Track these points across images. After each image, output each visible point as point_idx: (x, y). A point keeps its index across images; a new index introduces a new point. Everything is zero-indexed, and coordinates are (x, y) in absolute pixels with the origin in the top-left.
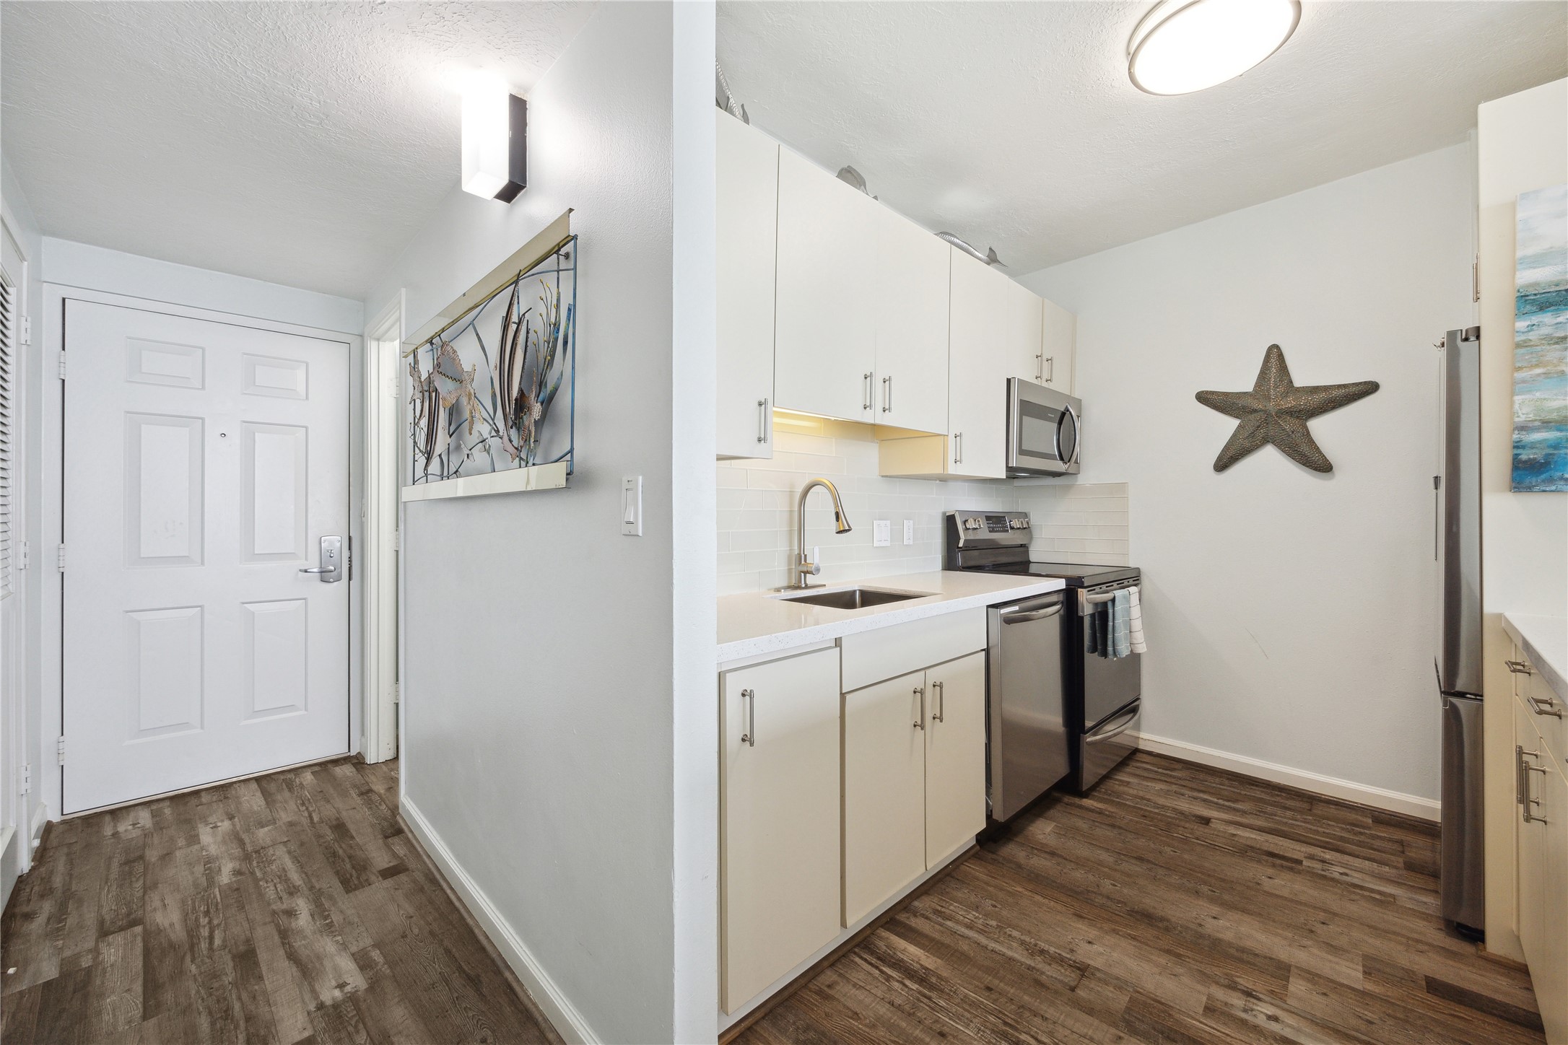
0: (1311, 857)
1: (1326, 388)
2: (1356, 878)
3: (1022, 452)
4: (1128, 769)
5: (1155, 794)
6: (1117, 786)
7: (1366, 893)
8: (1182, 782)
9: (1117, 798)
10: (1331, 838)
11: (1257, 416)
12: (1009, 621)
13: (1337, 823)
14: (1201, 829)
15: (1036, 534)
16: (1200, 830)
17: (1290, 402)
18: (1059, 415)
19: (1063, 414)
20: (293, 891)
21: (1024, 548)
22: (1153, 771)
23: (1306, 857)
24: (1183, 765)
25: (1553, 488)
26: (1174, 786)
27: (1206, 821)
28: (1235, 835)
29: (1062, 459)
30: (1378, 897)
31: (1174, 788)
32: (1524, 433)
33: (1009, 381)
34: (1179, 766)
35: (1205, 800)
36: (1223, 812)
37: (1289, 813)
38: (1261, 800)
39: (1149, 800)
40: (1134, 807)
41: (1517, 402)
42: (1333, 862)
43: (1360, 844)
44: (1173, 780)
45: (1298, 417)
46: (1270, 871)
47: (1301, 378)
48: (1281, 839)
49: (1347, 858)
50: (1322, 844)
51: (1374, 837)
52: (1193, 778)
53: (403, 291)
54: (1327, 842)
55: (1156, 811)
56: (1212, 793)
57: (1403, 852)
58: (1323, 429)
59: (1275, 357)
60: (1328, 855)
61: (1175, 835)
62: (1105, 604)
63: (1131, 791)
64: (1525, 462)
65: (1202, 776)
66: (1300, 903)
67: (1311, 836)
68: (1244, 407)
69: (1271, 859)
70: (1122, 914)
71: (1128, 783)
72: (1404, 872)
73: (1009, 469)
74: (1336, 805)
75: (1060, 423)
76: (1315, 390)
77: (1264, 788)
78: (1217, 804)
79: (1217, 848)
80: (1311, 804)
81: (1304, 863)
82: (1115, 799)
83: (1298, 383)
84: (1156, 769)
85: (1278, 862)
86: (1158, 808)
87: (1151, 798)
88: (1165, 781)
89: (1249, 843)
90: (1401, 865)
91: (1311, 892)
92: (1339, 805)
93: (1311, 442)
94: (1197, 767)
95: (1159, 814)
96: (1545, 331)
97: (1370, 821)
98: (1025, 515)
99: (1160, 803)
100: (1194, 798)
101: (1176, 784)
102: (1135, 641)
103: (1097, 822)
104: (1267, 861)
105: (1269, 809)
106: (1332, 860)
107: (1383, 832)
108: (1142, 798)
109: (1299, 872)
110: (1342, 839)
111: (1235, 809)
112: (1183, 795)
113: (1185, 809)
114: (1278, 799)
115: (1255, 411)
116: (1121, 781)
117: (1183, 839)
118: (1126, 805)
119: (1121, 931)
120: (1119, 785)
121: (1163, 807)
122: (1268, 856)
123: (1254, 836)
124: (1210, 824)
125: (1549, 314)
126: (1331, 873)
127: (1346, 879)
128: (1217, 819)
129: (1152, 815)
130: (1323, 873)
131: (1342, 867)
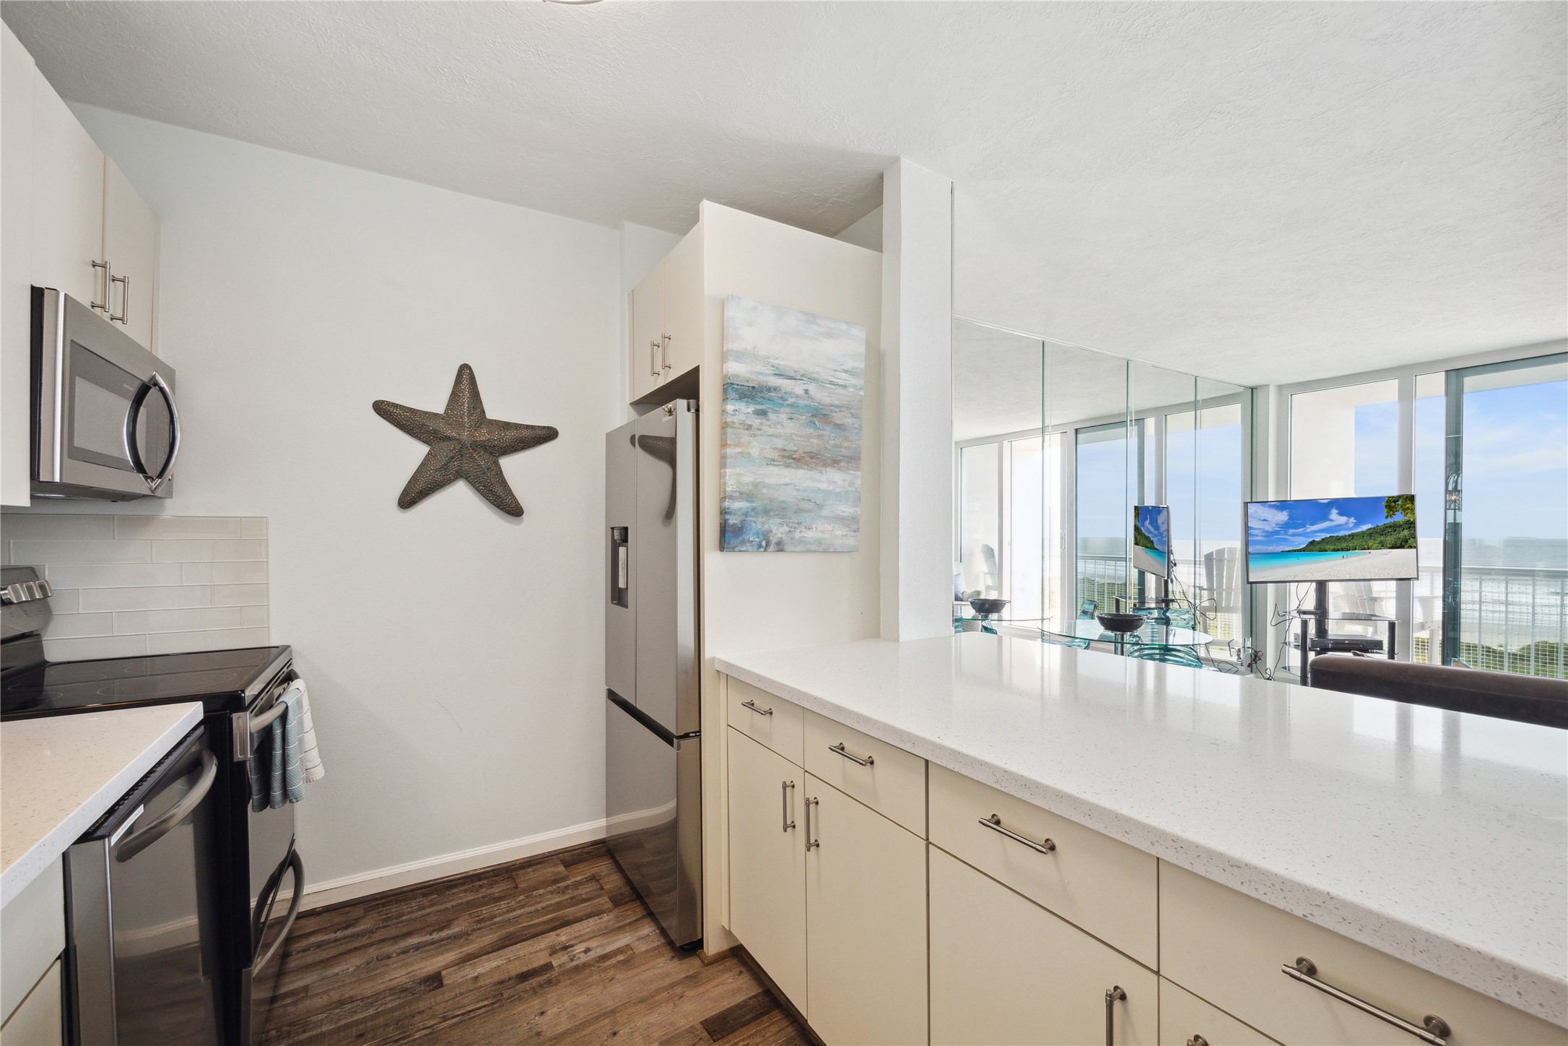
0: (554, 951)
1: (517, 426)
2: (600, 947)
3: (73, 452)
5: (355, 982)
6: (290, 1009)
7: (614, 961)
8: (377, 937)
9: (304, 1032)
10: (554, 911)
11: (452, 445)
12: (125, 853)
13: (544, 888)
14: (439, 999)
15: (57, 605)
16: (439, 1001)
17: (483, 435)
18: (137, 385)
19: (145, 387)
21: (32, 638)
22: (329, 942)
23: (551, 955)
24: (362, 906)
25: (744, 549)
26: (371, 950)
27: (435, 980)
28: (477, 977)
30: (621, 958)
31: (372, 952)
32: (731, 501)
33: (37, 295)
34: (358, 912)
35: (418, 947)
36: (448, 951)
37: (503, 904)
38: (470, 905)
39: (351, 1000)
40: (338, 1030)
41: (728, 474)
42: (572, 943)
43: (574, 902)
44: (365, 941)
45: (491, 453)
46: (536, 1004)
47: (493, 411)
48: (518, 946)
49: (577, 927)
50: (549, 926)
51: (577, 885)
52: (386, 920)
54: (552, 920)
55: (372, 1011)
56: (421, 929)
57: (602, 888)
58: (512, 466)
59: (465, 377)
60: (563, 936)
61: (417, 1036)
62: (270, 729)
63: (319, 1002)
64: (732, 526)
65: (394, 909)
66: (584, 1025)
67: (537, 921)
68: (435, 432)
69: (526, 985)
71: (306, 989)
72: (616, 912)
73: (38, 484)
74: (530, 866)
75: (138, 402)
76: (507, 426)
77: (464, 884)
78: (433, 943)
79: (472, 1015)
80: (511, 878)
81: (555, 964)
82: (302, 1037)
83: (490, 415)
84: (333, 936)
85: (534, 982)
86: (371, 1004)
87: (352, 993)
88: (350, 951)
89: (496, 978)
90: (610, 905)
91: (582, 999)
92: (535, 864)
93: (504, 483)
94: (383, 898)
95: (377, 1015)
96: (742, 417)
97: (561, 868)
99: (369, 993)
100: (403, 953)
101: (371, 945)
102: (310, 765)
104: (526, 991)
105: (485, 911)
106: (570, 940)
107: (579, 874)
108: (341, 1003)
109: (558, 982)
110: (559, 906)
111: (455, 937)
112: (389, 957)
113: (404, 980)
114: (484, 892)
115: (448, 438)
116: (293, 993)
117: (431, 1034)
118: (323, 1035)
120: (294, 1003)
121: (377, 996)
122: (522, 982)
123: (494, 964)
124: (445, 982)
125: (744, 404)
126: (579, 958)
127: (592, 955)
128: (446, 967)
129: (369, 1024)
130: (574, 963)
131: (580, 942)
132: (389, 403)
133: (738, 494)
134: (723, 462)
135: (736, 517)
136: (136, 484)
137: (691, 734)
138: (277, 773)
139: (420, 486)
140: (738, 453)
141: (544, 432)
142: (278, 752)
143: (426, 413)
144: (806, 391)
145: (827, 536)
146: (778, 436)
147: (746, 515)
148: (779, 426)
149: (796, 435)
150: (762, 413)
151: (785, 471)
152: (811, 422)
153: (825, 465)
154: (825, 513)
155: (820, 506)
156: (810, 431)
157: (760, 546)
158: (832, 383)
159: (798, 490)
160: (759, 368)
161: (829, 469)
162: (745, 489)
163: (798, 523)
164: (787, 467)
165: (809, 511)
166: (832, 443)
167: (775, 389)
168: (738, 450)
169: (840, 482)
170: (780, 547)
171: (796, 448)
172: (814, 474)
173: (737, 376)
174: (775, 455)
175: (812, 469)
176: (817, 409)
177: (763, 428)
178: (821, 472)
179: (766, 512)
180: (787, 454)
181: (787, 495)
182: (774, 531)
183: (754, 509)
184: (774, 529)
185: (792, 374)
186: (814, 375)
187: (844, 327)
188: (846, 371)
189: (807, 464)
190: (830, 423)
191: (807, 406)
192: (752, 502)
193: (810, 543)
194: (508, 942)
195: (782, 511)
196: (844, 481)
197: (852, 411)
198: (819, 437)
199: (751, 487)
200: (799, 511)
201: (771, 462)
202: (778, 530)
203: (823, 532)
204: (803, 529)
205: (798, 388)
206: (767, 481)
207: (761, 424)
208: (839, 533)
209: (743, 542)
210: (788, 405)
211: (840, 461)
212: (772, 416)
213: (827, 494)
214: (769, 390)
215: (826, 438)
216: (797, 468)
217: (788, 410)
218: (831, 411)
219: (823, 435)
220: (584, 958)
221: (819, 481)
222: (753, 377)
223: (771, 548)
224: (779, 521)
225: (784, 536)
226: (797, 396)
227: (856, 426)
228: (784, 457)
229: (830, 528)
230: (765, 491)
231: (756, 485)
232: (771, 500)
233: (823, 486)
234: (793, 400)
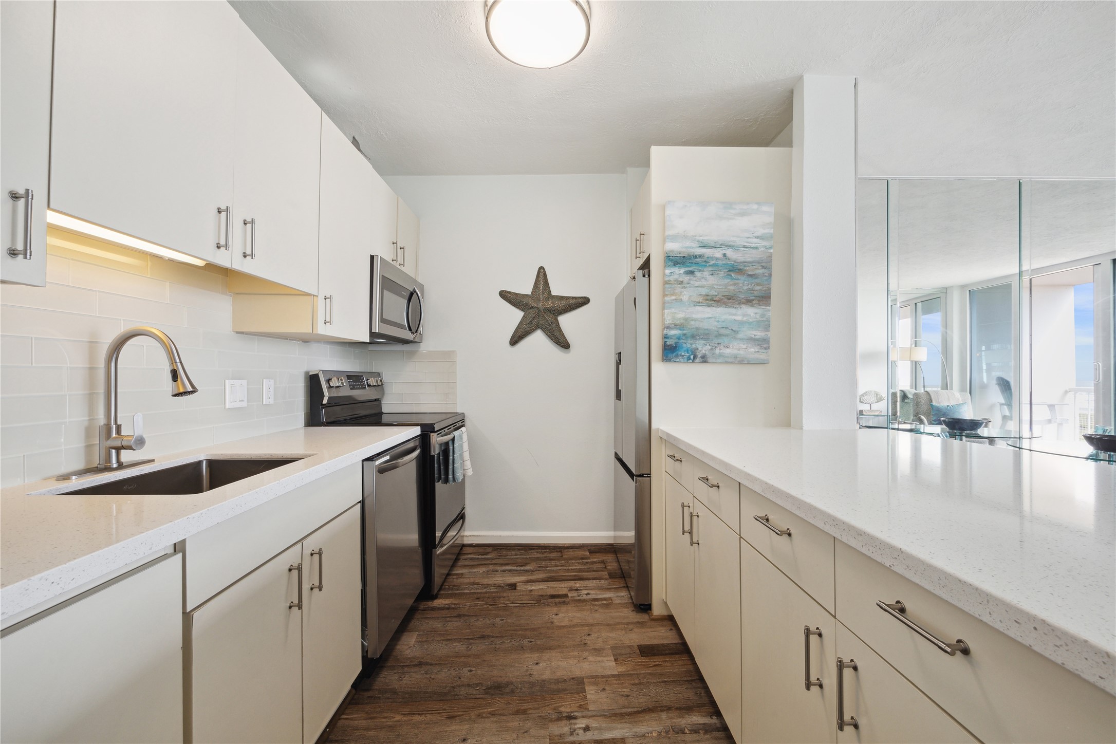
0: (571, 590)
1: (567, 298)
2: (594, 594)
3: (383, 321)
4: (460, 563)
5: (481, 577)
6: (455, 580)
7: (600, 603)
8: (494, 562)
9: (458, 590)
10: (577, 572)
11: (533, 311)
12: (382, 470)
13: (576, 560)
14: (513, 594)
15: (387, 389)
16: (512, 595)
17: (549, 304)
18: (409, 293)
19: (412, 294)
21: (378, 401)
22: (474, 559)
23: (569, 591)
24: (492, 548)
25: (678, 360)
26: (491, 566)
27: (513, 586)
28: (531, 590)
29: (410, 329)
30: (604, 602)
31: (491, 567)
32: (668, 330)
33: (372, 257)
34: (489, 549)
35: (510, 571)
36: (522, 576)
37: (553, 563)
38: (538, 559)
39: (478, 584)
40: (470, 594)
41: (666, 313)
42: (581, 588)
43: (589, 570)
44: (489, 562)
45: (554, 314)
46: (555, 610)
47: (555, 291)
48: (554, 582)
49: (586, 582)
50: (573, 578)
51: (593, 563)
52: (500, 556)
54: (575, 576)
55: (484, 590)
56: (513, 563)
57: (606, 568)
58: (566, 321)
59: (542, 274)
60: (578, 584)
61: (500, 606)
62: (447, 444)
63: (466, 581)
65: (504, 552)
66: (575, 626)
67: (567, 574)
68: (526, 304)
69: (553, 600)
70: (481, 696)
71: (462, 574)
72: (610, 580)
73: (372, 335)
74: (572, 548)
75: (409, 300)
76: (562, 298)
77: (538, 549)
78: (517, 571)
79: (525, 605)
80: (561, 551)
81: (569, 595)
82: (456, 592)
83: (554, 293)
84: (477, 557)
85: (557, 600)
86: (485, 588)
87: (479, 581)
88: (482, 564)
89: (540, 593)
90: (607, 577)
91: (578, 615)
92: (574, 548)
93: (560, 330)
94: (501, 546)
95: (486, 593)
96: (676, 277)
97: (587, 553)
98: (379, 375)
99: (485, 583)
100: (503, 571)
101: (491, 564)
102: (466, 468)
103: (448, 617)
104: (552, 603)
105: (544, 563)
106: (580, 587)
107: (595, 558)
108: (474, 584)
109: (568, 603)
110: (580, 570)
111: (527, 571)
112: (497, 571)
113: (500, 582)
114: (546, 555)
115: (532, 307)
116: (457, 574)
117: (505, 607)
118: (464, 593)
119: (484, 713)
120: (457, 578)
121: (488, 585)
122: (552, 599)
123: (541, 587)
124: (518, 588)
125: (677, 268)
126: (582, 596)
127: (589, 597)
128: (519, 582)
129: (482, 595)
130: (579, 598)
131: (585, 589)
132: (506, 292)
133: (673, 326)
134: (664, 306)
135: (672, 340)
136: (408, 335)
137: (645, 475)
138: (451, 467)
139: (519, 334)
140: (673, 300)
141: (582, 300)
142: (451, 457)
143: (523, 295)
144: (724, 255)
145: (742, 352)
146: (703, 287)
147: (679, 338)
148: (703, 280)
149: (717, 285)
150: (692, 273)
151: (708, 309)
152: (728, 275)
153: (740, 303)
154: (740, 336)
155: (736, 332)
156: (727, 281)
157: (689, 359)
158: (745, 247)
159: (718, 321)
160: (688, 244)
161: (743, 306)
162: (678, 322)
163: (718, 344)
164: (709, 306)
165: (726, 335)
166: (745, 288)
167: (700, 256)
168: (674, 297)
169: (752, 315)
170: (704, 359)
171: (716, 294)
172: (732, 310)
173: (672, 251)
174: (700, 299)
175: (728, 307)
176: (733, 266)
177: (691, 282)
178: (736, 308)
179: (693, 337)
180: (709, 298)
181: (712, 325)
182: (700, 349)
183: (684, 335)
184: (700, 347)
185: (713, 244)
186: (730, 243)
187: (755, 207)
188: (757, 237)
189: (725, 303)
190: (744, 274)
191: (724, 264)
192: (684, 330)
193: (728, 357)
194: (550, 580)
195: (706, 336)
196: (756, 313)
197: (763, 264)
198: (735, 284)
199: (682, 321)
200: (719, 335)
201: (698, 304)
202: (702, 348)
203: (739, 350)
204: (722, 347)
205: (718, 254)
206: (694, 316)
207: (690, 280)
208: (752, 350)
209: (677, 356)
210: (710, 266)
211: (753, 300)
212: (698, 274)
213: (742, 323)
214: (696, 257)
215: (741, 285)
216: (717, 306)
217: (710, 269)
218: (745, 266)
219: (737, 283)
220: (585, 597)
221: (735, 315)
222: (684, 250)
223: (697, 360)
224: (703, 342)
225: (707, 352)
226: (717, 259)
227: (766, 274)
228: (707, 300)
229: (744, 347)
230: (692, 323)
231: (686, 319)
232: (698, 329)
233: (739, 318)
234: (714, 262)
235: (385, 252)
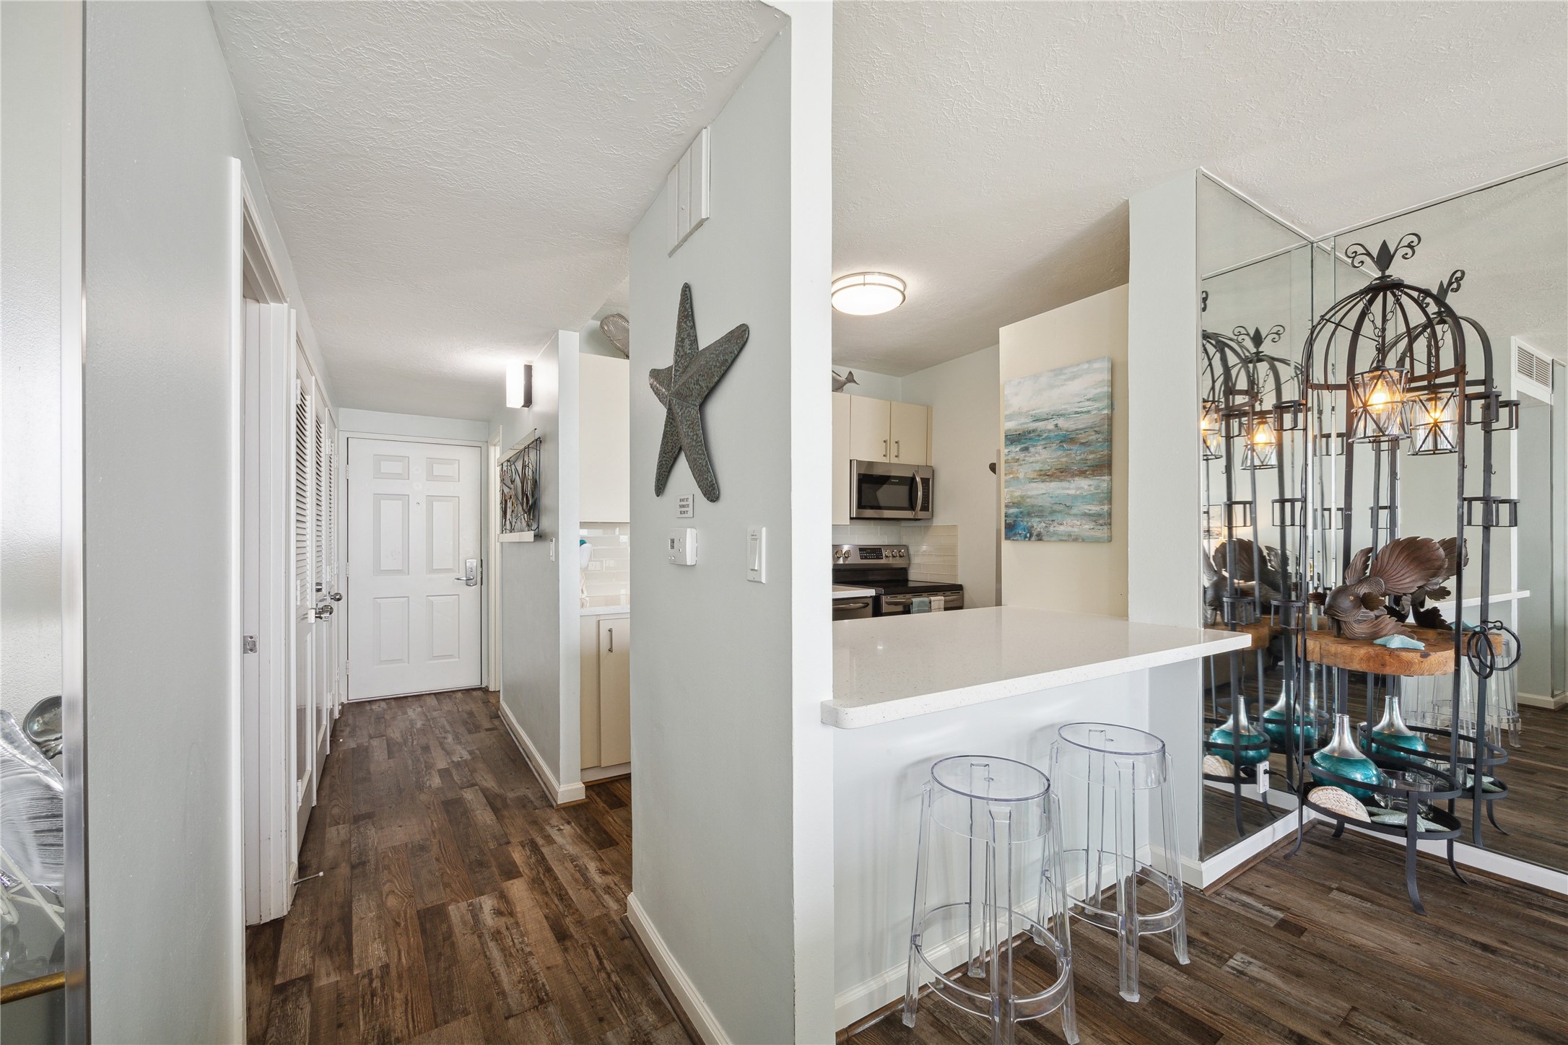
3: (863, 507)
15: (912, 560)
18: (909, 480)
19: (913, 479)
20: (446, 732)
21: (906, 570)
53: (501, 426)
75: (911, 485)
96: (1013, 455)
98: (906, 547)
144: (1056, 426)
145: (1076, 530)
146: (1037, 462)
147: (1017, 517)
148: (1037, 455)
149: (1050, 458)
150: (1026, 449)
151: (1042, 485)
152: (1061, 446)
153: (1073, 475)
154: (1074, 511)
155: (1069, 507)
156: (1060, 453)
157: (1026, 537)
158: (1077, 413)
159: (1052, 497)
160: (1023, 420)
161: (1076, 479)
162: (1016, 501)
163: (1052, 521)
164: (1043, 482)
165: (1060, 512)
166: (1078, 458)
167: (1034, 431)
168: (1011, 476)
169: (1086, 487)
170: (1040, 537)
171: (1049, 468)
172: (1065, 484)
173: (1009, 430)
174: (1035, 475)
175: (1061, 481)
176: (1065, 436)
177: (1027, 459)
178: (1069, 481)
179: (1029, 514)
180: (1042, 473)
181: (1046, 502)
182: (1035, 527)
183: (1021, 513)
184: (1035, 525)
185: (1045, 417)
186: (1061, 412)
187: (1086, 366)
188: (1088, 400)
189: (1058, 477)
190: (1076, 443)
191: (1056, 436)
192: (1021, 508)
193: (1062, 535)
195: (1039, 512)
196: (1090, 486)
197: (1095, 429)
198: (1067, 456)
199: (1019, 499)
200: (1053, 512)
201: (1032, 480)
202: (1038, 525)
203: (1073, 527)
204: (1055, 524)
205: (1050, 425)
206: (1029, 493)
207: (1025, 456)
208: (1087, 526)
209: (1015, 535)
210: (1043, 439)
211: (1086, 471)
212: (1032, 450)
213: (1075, 497)
214: (1029, 432)
215: (1073, 455)
216: (1051, 481)
217: (1043, 443)
218: (1077, 434)
219: (1070, 454)
221: (1069, 489)
222: (1020, 427)
223: (1033, 538)
224: (1038, 519)
226: (1050, 431)
227: (1100, 440)
228: (1041, 475)
229: (1079, 523)
230: (1028, 500)
231: (1022, 497)
232: (1033, 506)
233: (1072, 492)
234: (1046, 435)
235: (871, 453)
